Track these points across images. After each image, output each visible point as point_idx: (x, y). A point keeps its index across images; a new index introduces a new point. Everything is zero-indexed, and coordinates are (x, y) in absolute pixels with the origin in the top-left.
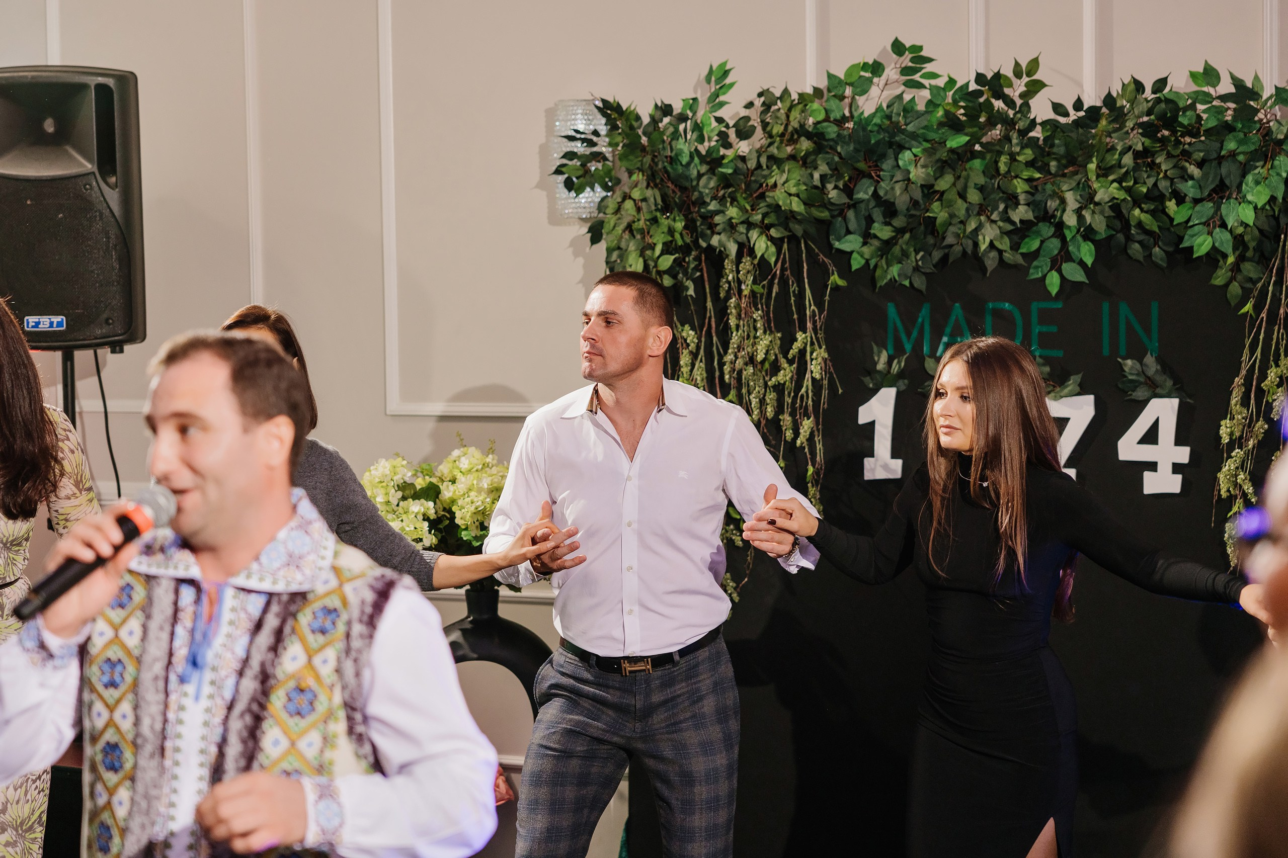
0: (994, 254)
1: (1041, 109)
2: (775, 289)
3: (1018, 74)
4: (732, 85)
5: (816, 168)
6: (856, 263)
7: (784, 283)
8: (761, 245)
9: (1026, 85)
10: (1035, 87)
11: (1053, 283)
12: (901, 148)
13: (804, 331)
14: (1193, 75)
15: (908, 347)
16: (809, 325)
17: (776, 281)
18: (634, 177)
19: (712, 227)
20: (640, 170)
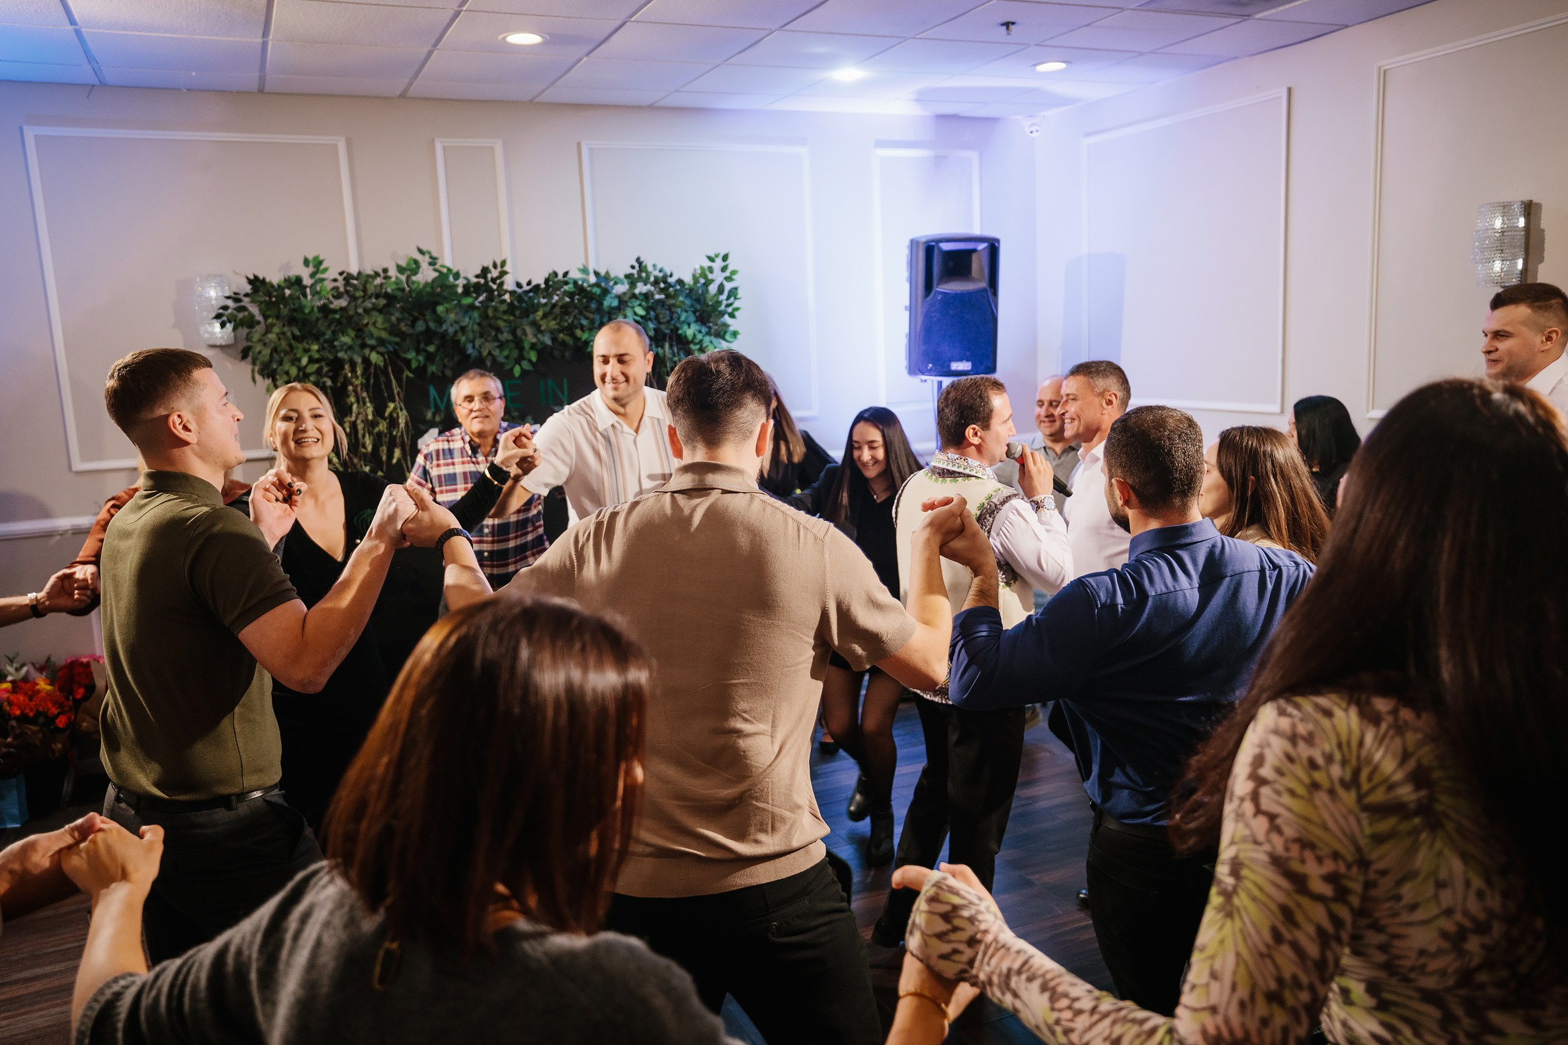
0: (490, 358)
1: (509, 284)
2: (372, 381)
3: (495, 266)
4: (326, 270)
5: (392, 314)
6: (414, 365)
7: (376, 377)
8: (374, 357)
9: (500, 272)
10: (503, 273)
11: (517, 371)
12: (437, 303)
13: (394, 401)
14: (580, 270)
15: (442, 407)
16: (397, 397)
17: (372, 376)
18: (270, 320)
19: (334, 347)
20: (278, 317)
